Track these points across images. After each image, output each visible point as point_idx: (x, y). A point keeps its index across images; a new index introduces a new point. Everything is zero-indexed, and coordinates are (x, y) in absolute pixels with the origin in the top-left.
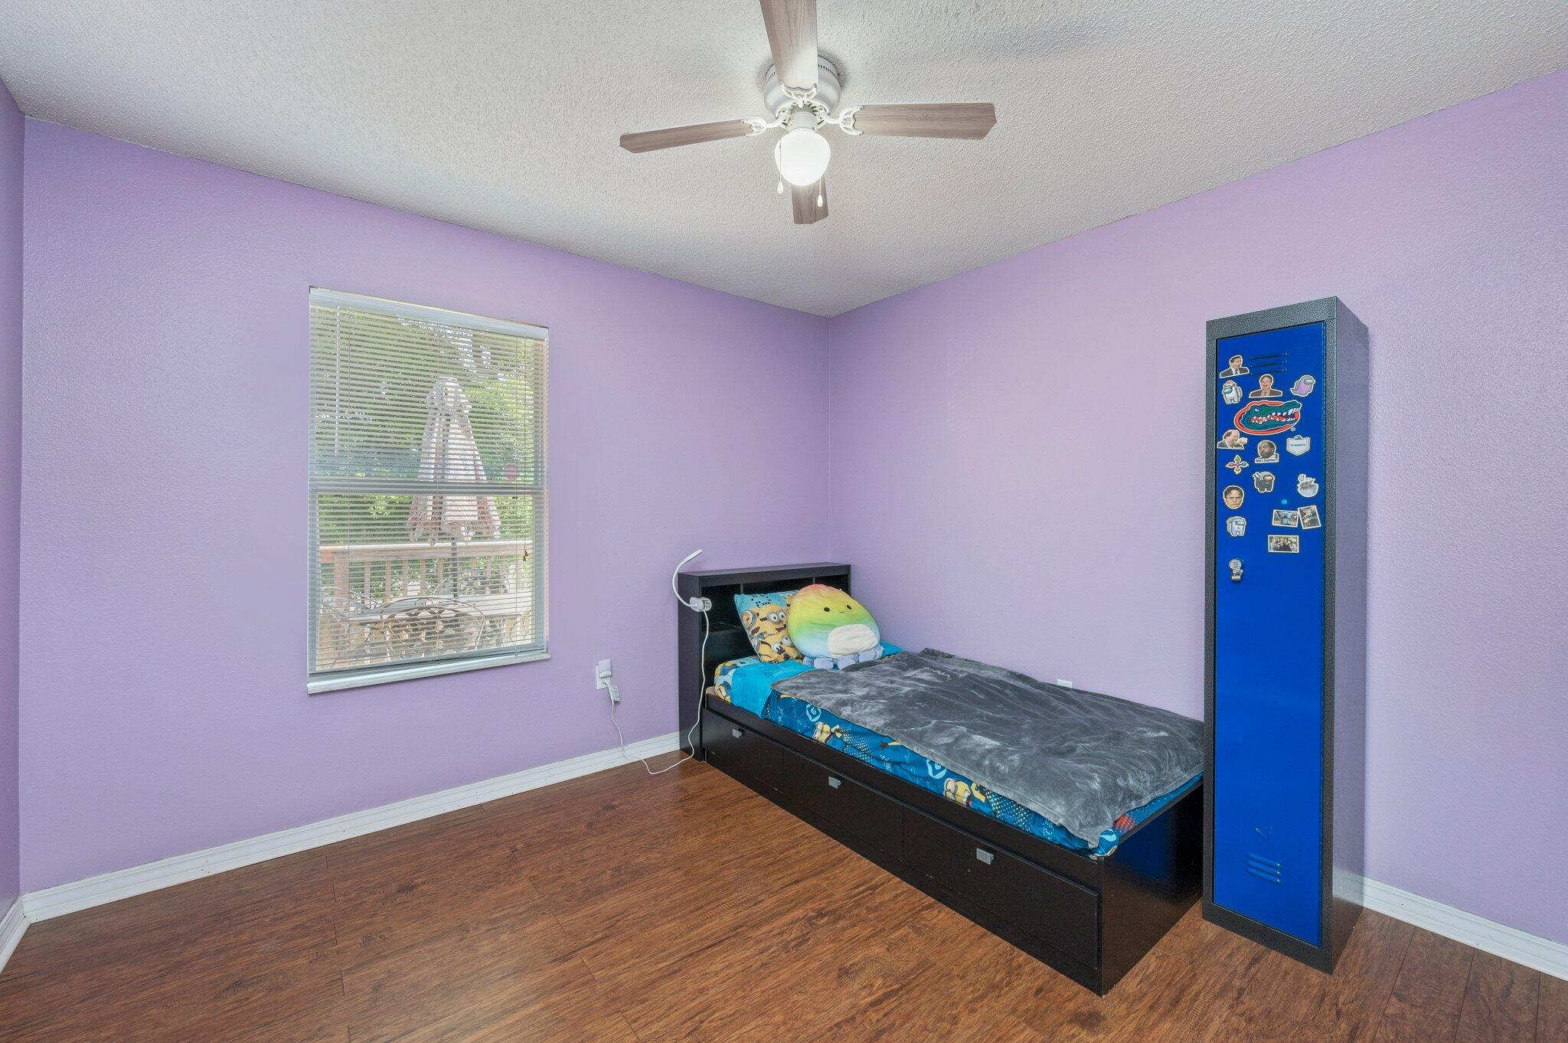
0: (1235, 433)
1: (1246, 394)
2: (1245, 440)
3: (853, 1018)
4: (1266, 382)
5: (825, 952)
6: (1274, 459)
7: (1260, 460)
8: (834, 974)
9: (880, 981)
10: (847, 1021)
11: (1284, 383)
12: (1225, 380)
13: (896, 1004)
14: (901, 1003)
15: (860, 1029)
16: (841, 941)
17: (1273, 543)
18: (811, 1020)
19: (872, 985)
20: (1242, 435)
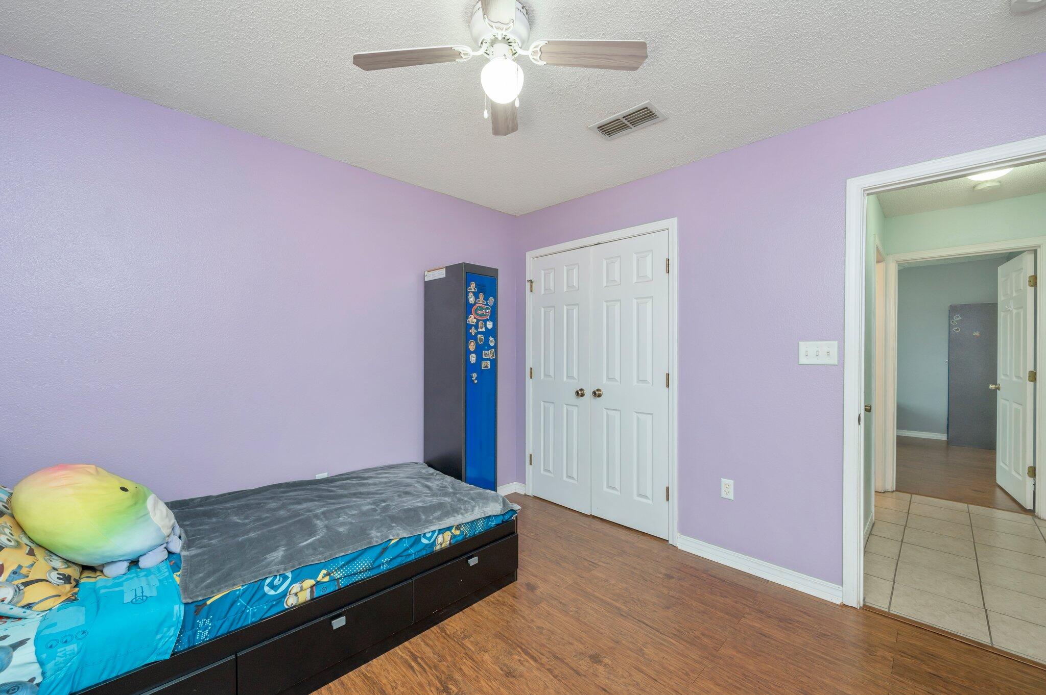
0: (472, 316)
1: (476, 300)
2: (475, 320)
3: (548, 670)
4: (481, 296)
5: (490, 686)
6: (483, 330)
7: (480, 330)
8: (511, 680)
9: (516, 657)
10: (551, 673)
11: (486, 299)
12: (469, 292)
13: (533, 650)
14: (532, 648)
15: (556, 666)
16: (477, 677)
17: (484, 364)
18: (555, 691)
19: (519, 660)
20: (475, 318)
